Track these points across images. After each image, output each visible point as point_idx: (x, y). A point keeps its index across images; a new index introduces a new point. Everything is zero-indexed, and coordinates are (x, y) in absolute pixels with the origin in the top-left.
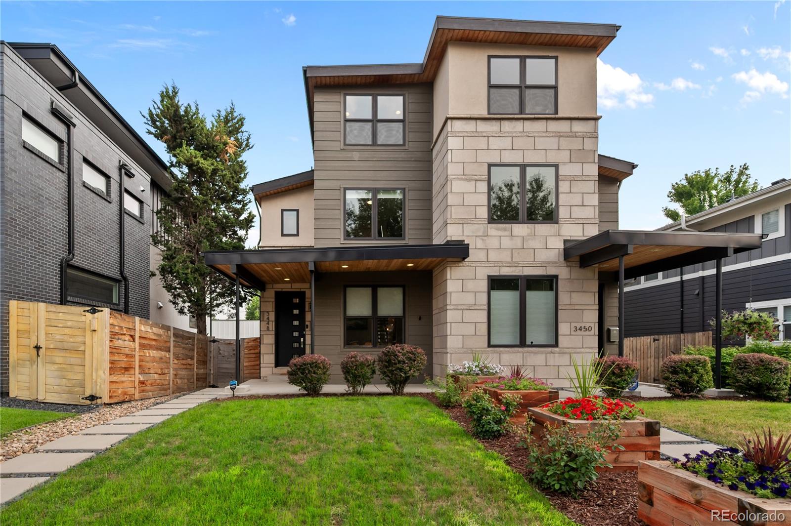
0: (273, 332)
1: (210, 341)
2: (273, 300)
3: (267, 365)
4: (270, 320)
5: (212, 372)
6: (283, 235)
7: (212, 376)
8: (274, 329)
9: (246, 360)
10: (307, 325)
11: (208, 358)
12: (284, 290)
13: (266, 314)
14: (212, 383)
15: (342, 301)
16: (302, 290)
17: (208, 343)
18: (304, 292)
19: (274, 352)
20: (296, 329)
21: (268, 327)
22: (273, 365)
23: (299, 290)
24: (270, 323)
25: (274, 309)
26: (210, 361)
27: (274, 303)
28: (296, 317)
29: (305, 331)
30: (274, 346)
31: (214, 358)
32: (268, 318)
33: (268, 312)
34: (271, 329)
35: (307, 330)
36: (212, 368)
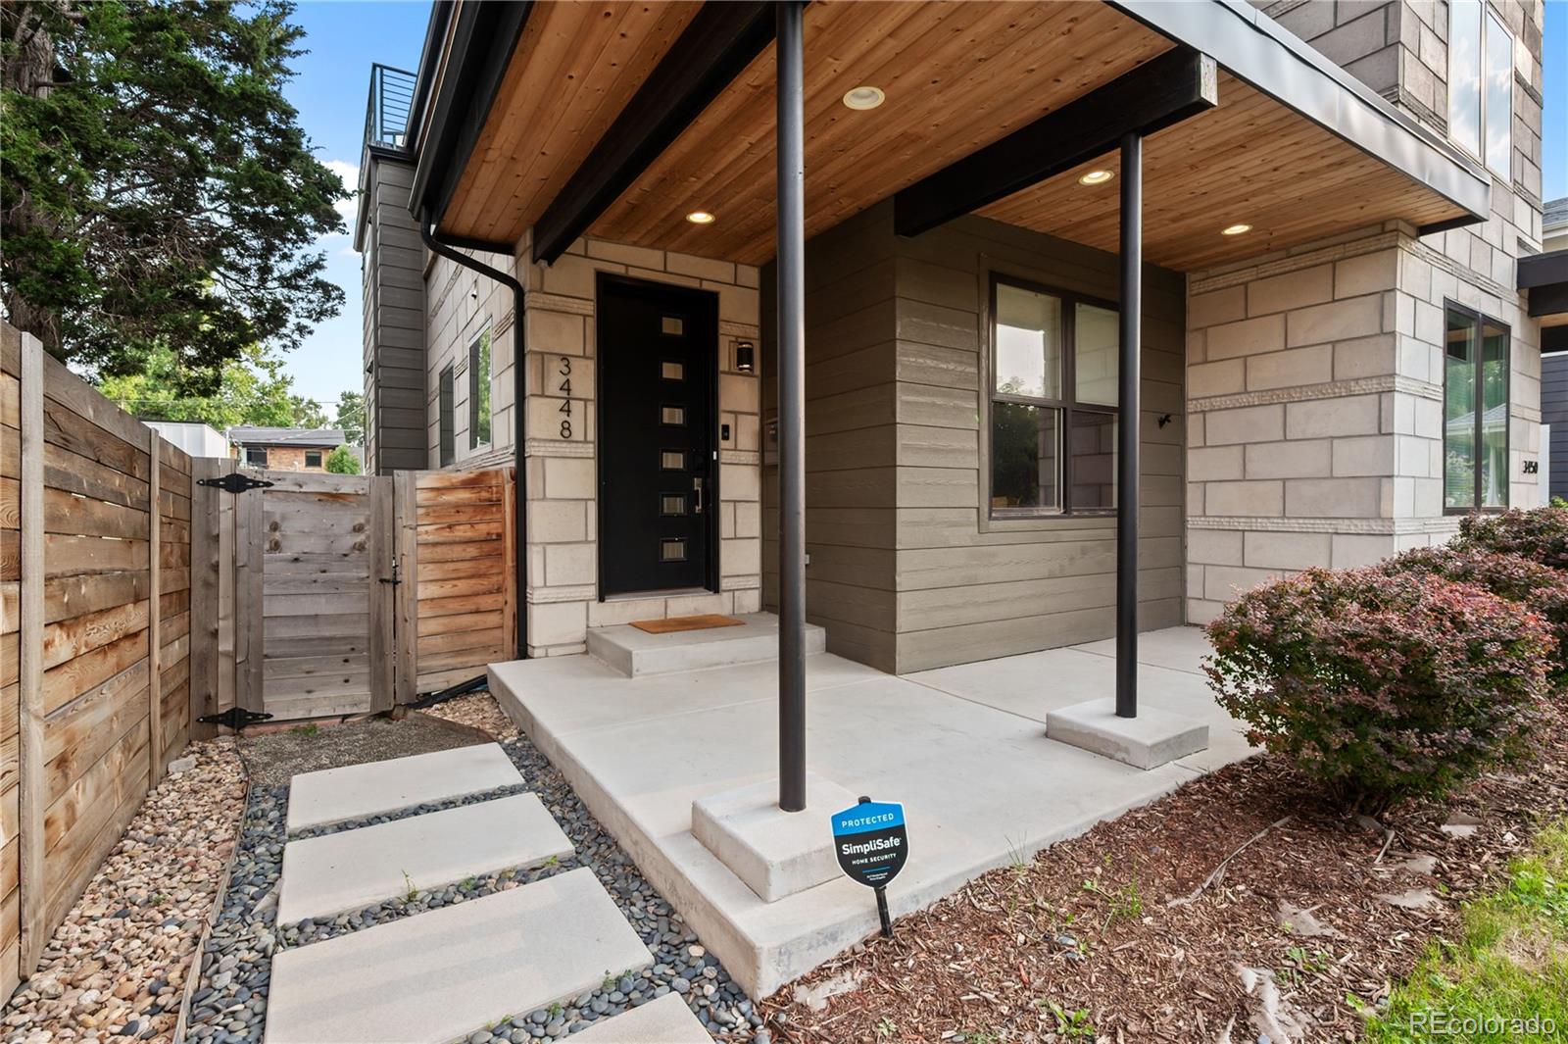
0: (590, 450)
1: (213, 483)
2: (590, 308)
3: (565, 593)
4: (576, 391)
5: (225, 645)
7: (224, 666)
8: (592, 435)
9: (427, 572)
10: (726, 428)
11: (199, 570)
12: (633, 273)
13: (555, 367)
14: (224, 703)
16: (706, 286)
17: (198, 492)
18: (713, 297)
19: (593, 535)
20: (673, 438)
21: (566, 427)
22: (592, 592)
23: (694, 284)
24: (577, 407)
25: (591, 349)
26: (211, 586)
27: (591, 323)
28: (673, 394)
29: (716, 448)
30: (593, 508)
31: (236, 569)
32: (566, 387)
33: (564, 358)
34: (578, 433)
35: (723, 444)
36: (225, 626)
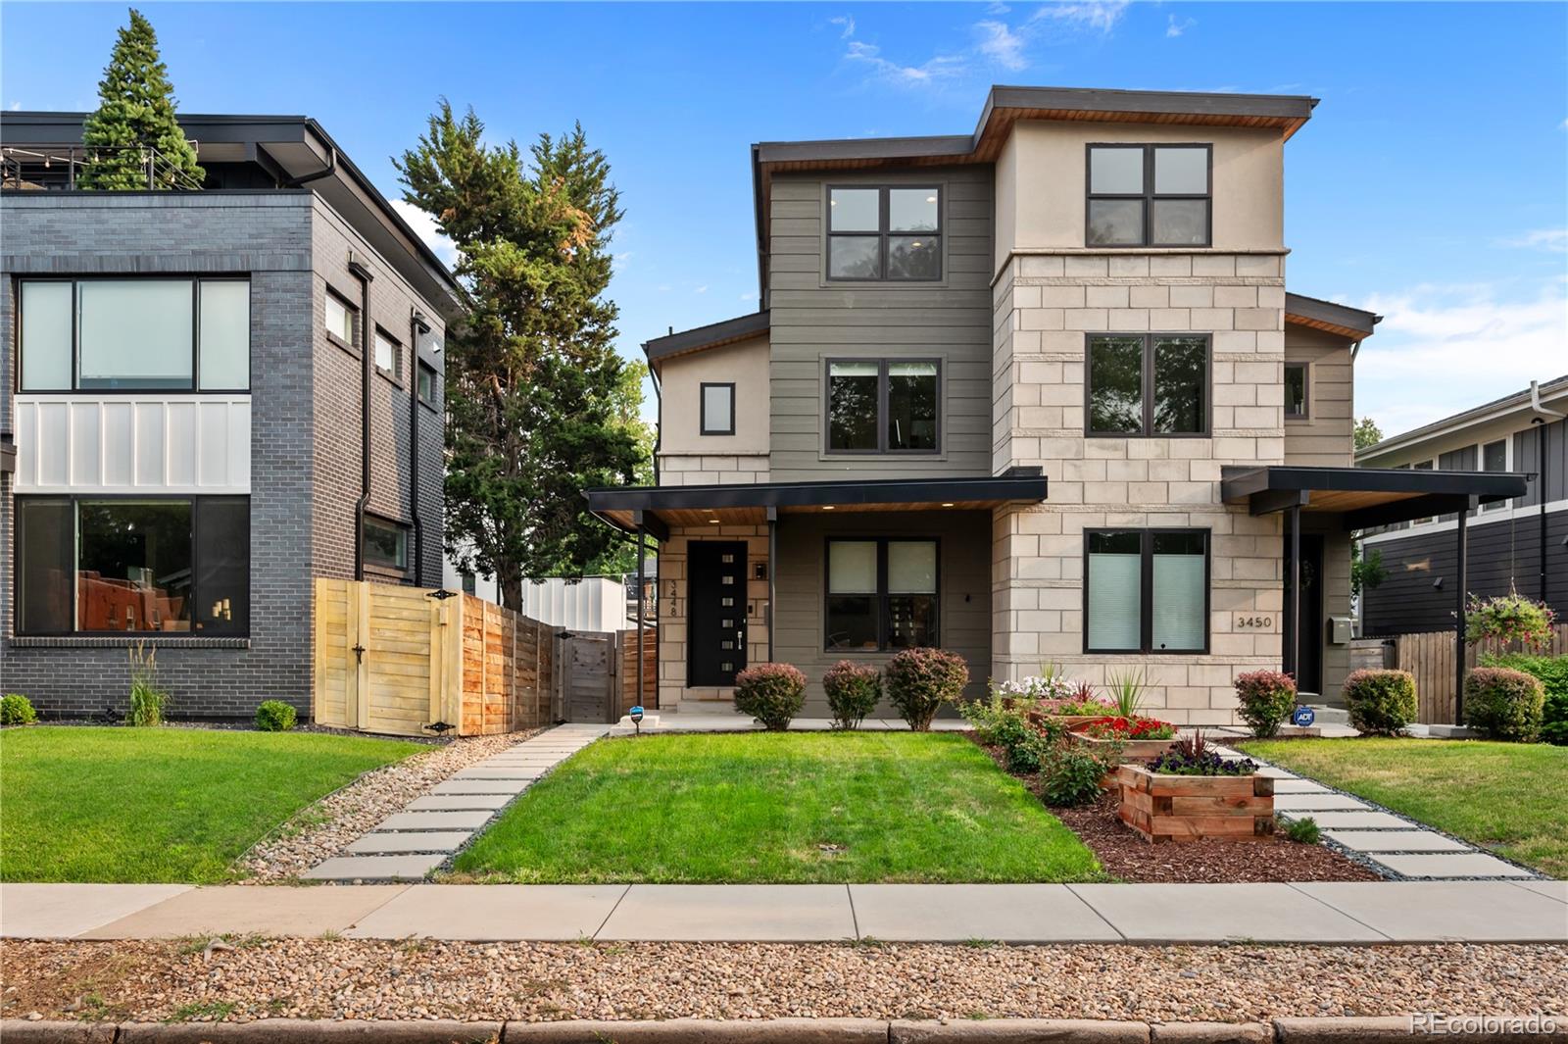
0: (684, 620)
1: (558, 636)
2: (684, 558)
3: (672, 683)
4: (679, 595)
5: (561, 696)
6: (703, 432)
7: (560, 703)
8: (685, 614)
9: (628, 673)
10: (751, 607)
11: (554, 667)
12: (705, 539)
13: (670, 585)
14: (560, 717)
15: (822, 568)
16: (741, 539)
17: (554, 639)
18: (745, 544)
19: (685, 658)
20: (728, 613)
21: (674, 611)
22: (684, 683)
23: (734, 539)
24: (678, 601)
25: (685, 576)
26: (557, 673)
27: (685, 564)
28: (728, 591)
29: (746, 617)
30: (685, 646)
31: (564, 667)
32: (674, 593)
33: (673, 581)
34: (679, 613)
35: (749, 615)
36: (561, 688)
